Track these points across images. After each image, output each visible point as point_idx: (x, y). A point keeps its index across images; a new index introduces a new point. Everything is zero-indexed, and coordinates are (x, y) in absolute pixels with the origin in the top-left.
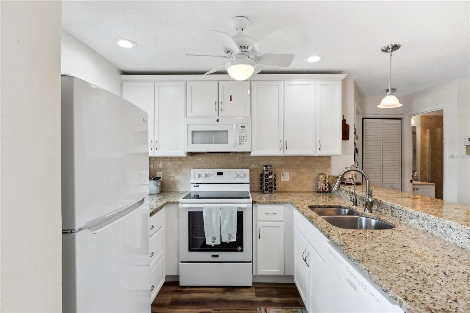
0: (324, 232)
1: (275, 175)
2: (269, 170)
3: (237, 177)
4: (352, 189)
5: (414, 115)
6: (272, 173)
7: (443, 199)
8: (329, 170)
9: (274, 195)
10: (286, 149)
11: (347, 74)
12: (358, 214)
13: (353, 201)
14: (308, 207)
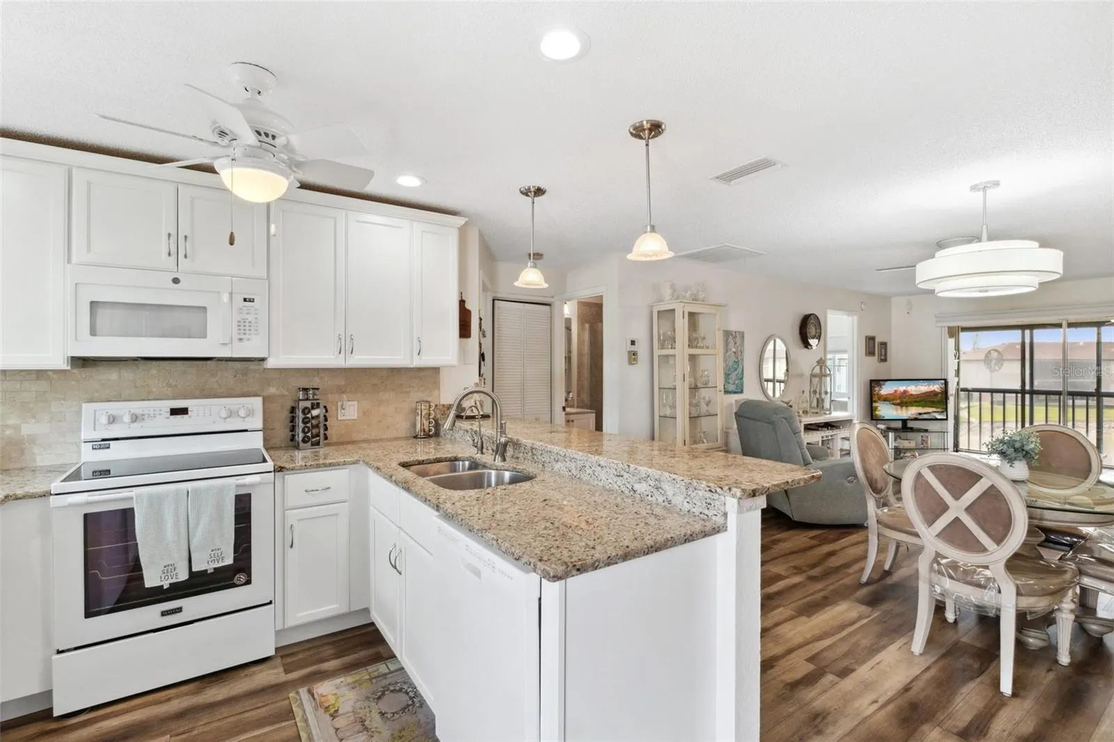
0: (429, 501)
1: (325, 407)
2: (311, 398)
3: (229, 417)
4: (475, 425)
5: (569, 300)
6: (318, 404)
7: (602, 431)
8: (435, 393)
9: (322, 451)
10: (352, 353)
11: (467, 219)
12: (484, 467)
13: (476, 447)
14: (399, 464)
